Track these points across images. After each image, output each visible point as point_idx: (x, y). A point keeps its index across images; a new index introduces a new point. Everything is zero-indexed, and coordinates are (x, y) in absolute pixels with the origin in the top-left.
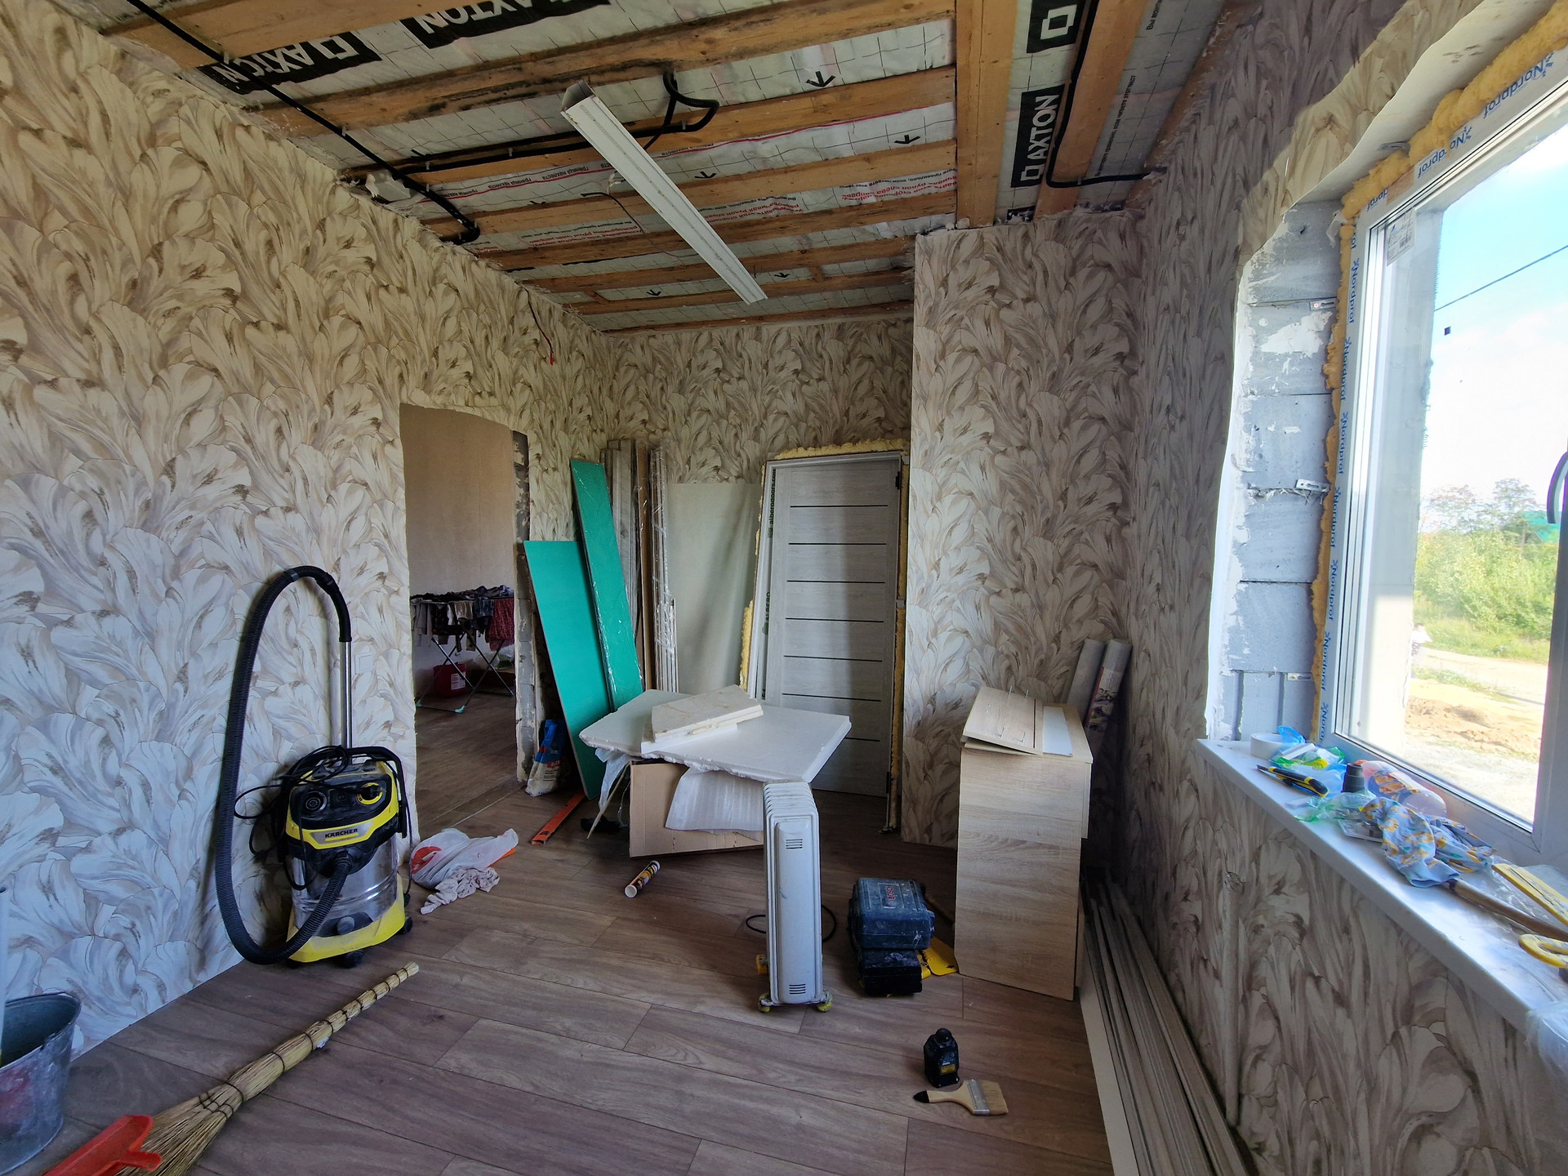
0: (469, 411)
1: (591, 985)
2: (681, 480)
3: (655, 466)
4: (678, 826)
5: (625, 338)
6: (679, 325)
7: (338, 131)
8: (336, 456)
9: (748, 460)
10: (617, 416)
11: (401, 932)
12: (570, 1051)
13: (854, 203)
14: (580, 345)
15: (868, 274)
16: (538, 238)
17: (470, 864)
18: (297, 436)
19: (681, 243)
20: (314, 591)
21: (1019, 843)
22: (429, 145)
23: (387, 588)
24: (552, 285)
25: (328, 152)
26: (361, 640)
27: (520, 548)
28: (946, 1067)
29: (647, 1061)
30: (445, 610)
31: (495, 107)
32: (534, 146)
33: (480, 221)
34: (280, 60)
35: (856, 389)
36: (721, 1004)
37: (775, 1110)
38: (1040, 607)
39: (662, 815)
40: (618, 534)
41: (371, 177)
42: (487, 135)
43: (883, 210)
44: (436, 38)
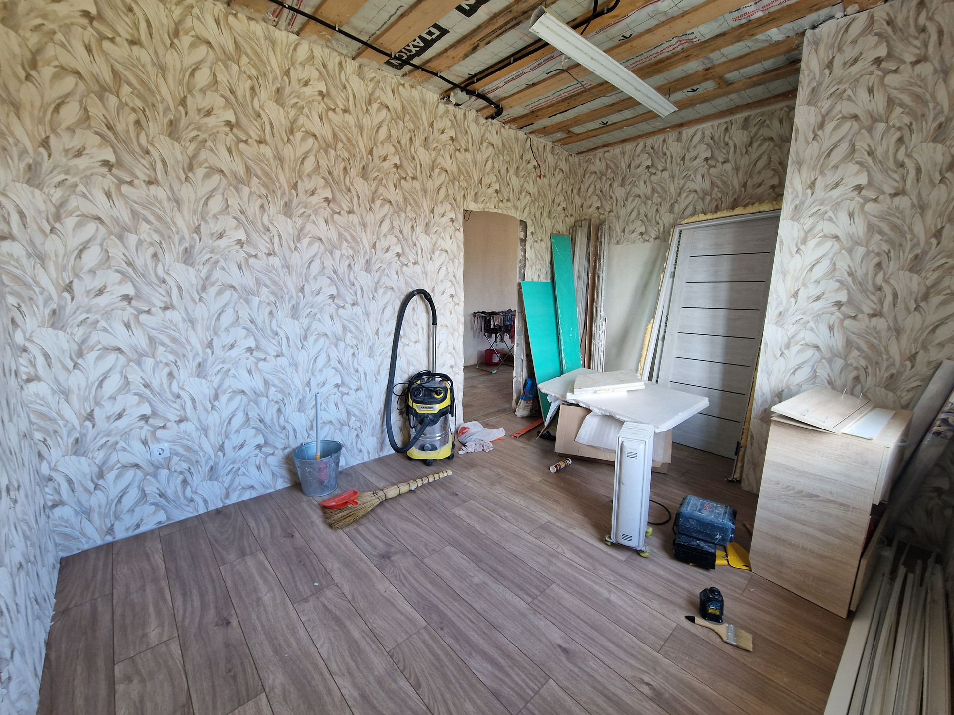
0: (496, 210)
1: (522, 503)
2: (618, 243)
3: (601, 235)
4: (582, 442)
5: (590, 156)
6: (623, 141)
7: (436, 75)
8: (434, 237)
9: (664, 226)
10: (582, 206)
11: (448, 458)
12: (505, 525)
13: (744, 21)
14: (561, 165)
15: (767, 72)
16: (533, 105)
17: (482, 439)
18: (419, 229)
19: (613, 88)
20: (424, 302)
21: (812, 496)
22: (475, 69)
23: (454, 302)
24: (544, 131)
25: (435, 87)
26: (442, 325)
27: (520, 284)
28: (712, 609)
29: (538, 542)
30: (490, 320)
31: (501, 37)
32: (524, 52)
33: (503, 103)
34: (412, 48)
35: (755, 165)
36: (584, 533)
37: (597, 588)
38: (898, 331)
39: (575, 432)
40: (576, 277)
41: (452, 94)
42: (500, 54)
43: (770, 20)
44: (469, 12)
